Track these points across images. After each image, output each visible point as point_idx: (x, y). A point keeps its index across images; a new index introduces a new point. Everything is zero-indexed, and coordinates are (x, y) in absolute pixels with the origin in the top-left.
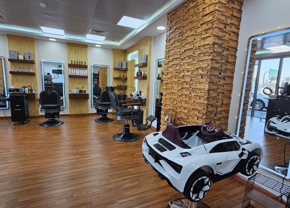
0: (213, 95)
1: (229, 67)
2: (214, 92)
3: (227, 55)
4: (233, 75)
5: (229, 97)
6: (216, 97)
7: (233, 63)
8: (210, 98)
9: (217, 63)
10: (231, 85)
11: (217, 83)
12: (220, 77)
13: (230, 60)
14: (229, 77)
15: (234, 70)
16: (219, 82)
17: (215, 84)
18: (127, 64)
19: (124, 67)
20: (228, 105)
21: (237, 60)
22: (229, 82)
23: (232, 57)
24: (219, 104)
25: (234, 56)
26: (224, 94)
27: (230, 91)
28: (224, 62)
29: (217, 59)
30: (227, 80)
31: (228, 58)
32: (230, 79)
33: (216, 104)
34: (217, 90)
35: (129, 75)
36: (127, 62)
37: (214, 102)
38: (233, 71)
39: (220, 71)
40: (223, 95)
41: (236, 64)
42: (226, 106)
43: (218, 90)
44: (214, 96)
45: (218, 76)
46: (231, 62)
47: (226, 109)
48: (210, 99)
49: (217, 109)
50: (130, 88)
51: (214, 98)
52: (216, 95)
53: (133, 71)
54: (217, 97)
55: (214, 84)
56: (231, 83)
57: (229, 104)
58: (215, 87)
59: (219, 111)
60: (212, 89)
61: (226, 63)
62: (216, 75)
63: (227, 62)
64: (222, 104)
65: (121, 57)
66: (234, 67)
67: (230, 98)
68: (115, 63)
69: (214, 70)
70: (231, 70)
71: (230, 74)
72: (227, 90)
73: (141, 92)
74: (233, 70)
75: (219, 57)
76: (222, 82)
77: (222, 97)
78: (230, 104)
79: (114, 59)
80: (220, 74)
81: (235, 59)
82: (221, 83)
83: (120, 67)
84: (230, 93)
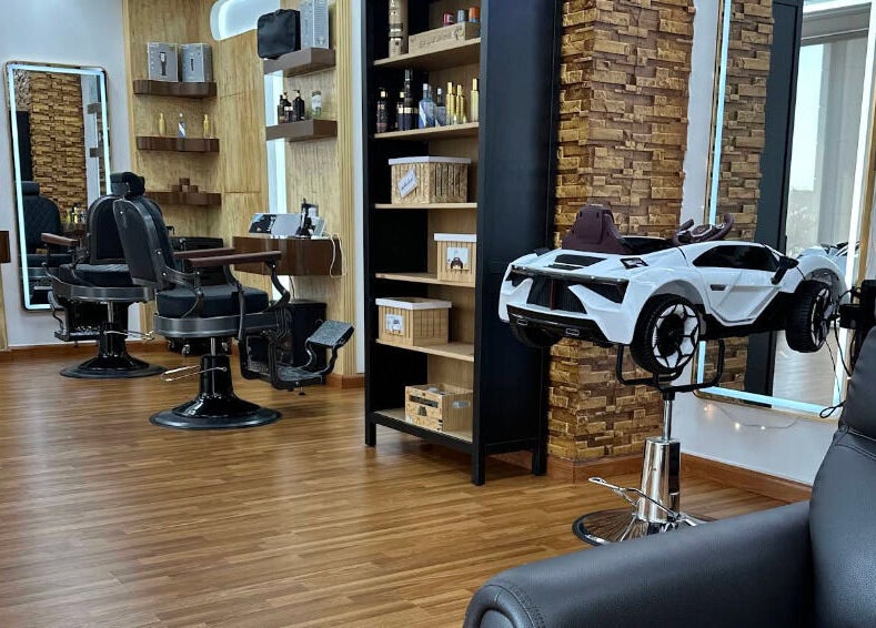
0: (610, 163)
1: (667, 52)
2: (611, 153)
3: (654, 8)
4: (687, 83)
5: (677, 174)
6: (621, 172)
7: (683, 36)
8: (600, 175)
9: (620, 37)
10: (680, 123)
11: (622, 115)
12: (633, 94)
13: (670, 26)
14: (667, 91)
15: (690, 67)
16: (632, 111)
17: (615, 119)
18: (210, 55)
19: (196, 76)
20: (674, 205)
21: (696, 25)
22: (669, 111)
23: (678, 12)
24: (635, 199)
25: (685, 9)
26: (654, 158)
27: (679, 147)
28: (644, 32)
29: (617, 22)
30: (660, 105)
31: (658, 19)
32: (673, 101)
33: (624, 199)
34: (623, 144)
35: (225, 121)
36: (211, 48)
37: (614, 192)
38: (685, 69)
39: (630, 70)
40: (648, 166)
41: (694, 41)
42: (665, 209)
43: (628, 143)
44: (614, 167)
45: (623, 87)
46: (674, 32)
47: (664, 222)
48: (598, 180)
49: (627, 220)
50: (242, 197)
51: (615, 175)
52: (620, 162)
53: (255, 97)
54: (625, 173)
55: (611, 119)
56: (677, 116)
57: (674, 201)
58: (617, 133)
59: (636, 226)
60: (605, 138)
61: (654, 36)
62: (616, 85)
63: (659, 33)
64: (649, 200)
65: (172, 16)
66: (689, 53)
67: (677, 177)
68: (138, 55)
69: (607, 65)
70: (676, 64)
71: (671, 82)
72: (662, 146)
73: (309, 206)
74: (682, 65)
75: (623, 15)
76: (642, 112)
77: (645, 173)
78: (681, 200)
79: (133, 32)
80: (633, 82)
81: (691, 22)
82: (638, 117)
83: (171, 76)
84: (676, 159)
